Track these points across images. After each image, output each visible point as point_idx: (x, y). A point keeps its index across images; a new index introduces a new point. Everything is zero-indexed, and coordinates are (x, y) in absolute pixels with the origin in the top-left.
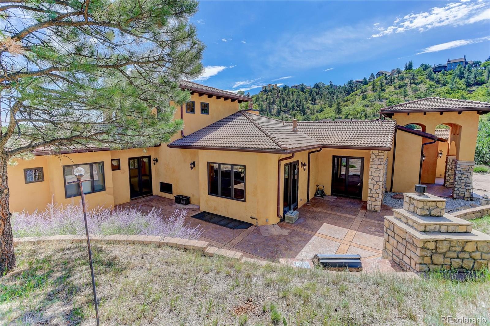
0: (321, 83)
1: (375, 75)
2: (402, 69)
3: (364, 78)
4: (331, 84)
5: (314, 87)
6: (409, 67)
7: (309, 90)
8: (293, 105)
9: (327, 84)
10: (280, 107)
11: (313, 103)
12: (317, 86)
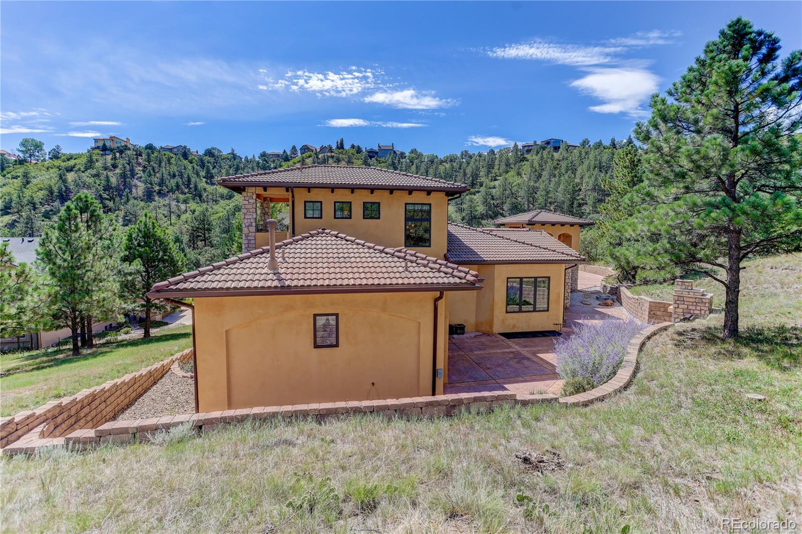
0: (214, 149)
1: (298, 149)
2: (334, 147)
3: (283, 151)
4: (233, 153)
5: (205, 155)
6: (341, 146)
7: (196, 158)
8: (177, 182)
9: (225, 152)
10: (151, 184)
11: (209, 181)
12: (209, 153)
